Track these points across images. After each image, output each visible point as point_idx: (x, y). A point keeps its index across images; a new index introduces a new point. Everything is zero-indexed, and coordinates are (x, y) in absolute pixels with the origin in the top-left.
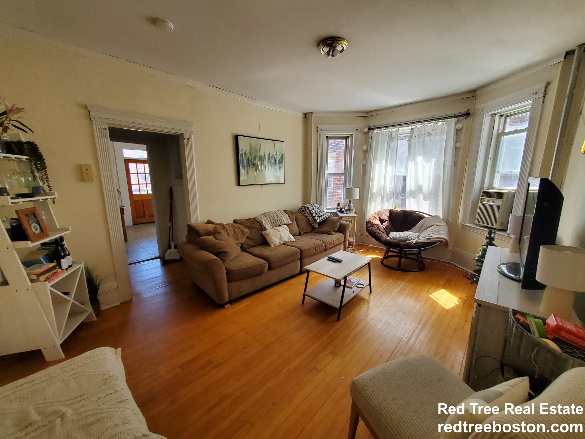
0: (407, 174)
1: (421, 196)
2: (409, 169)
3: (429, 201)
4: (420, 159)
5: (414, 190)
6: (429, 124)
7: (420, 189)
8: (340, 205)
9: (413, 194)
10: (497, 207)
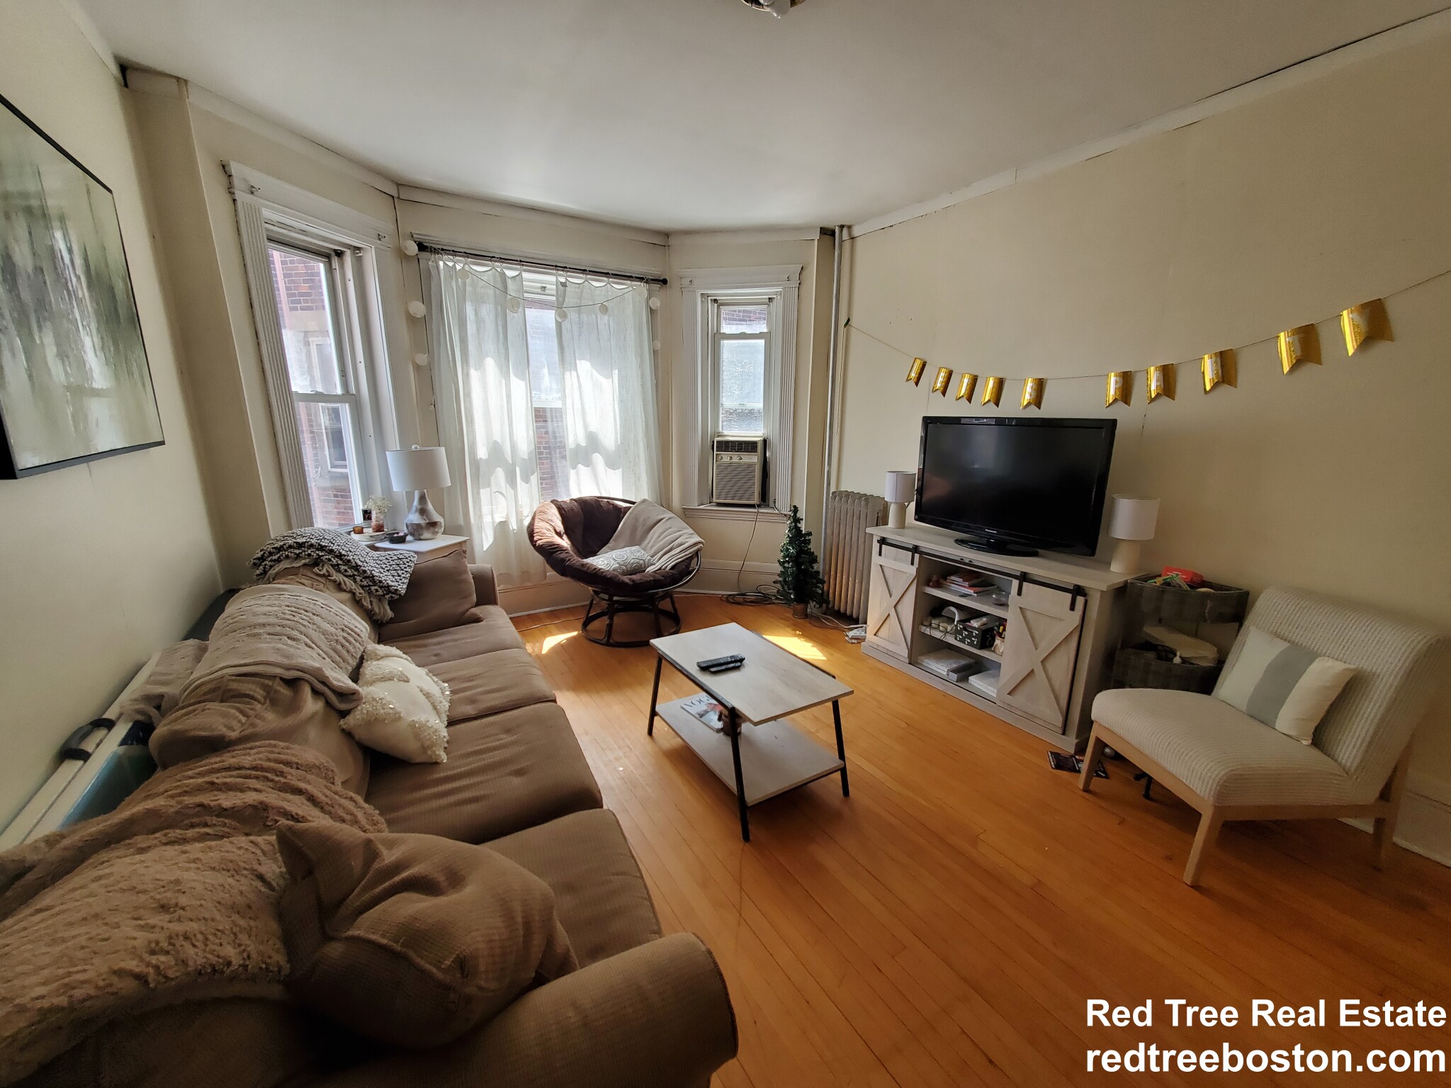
0: (564, 403)
1: (598, 459)
2: (568, 391)
3: (621, 470)
4: (584, 366)
5: (586, 446)
6: (598, 283)
7: (593, 443)
8: (374, 516)
9: (584, 456)
10: (750, 465)
